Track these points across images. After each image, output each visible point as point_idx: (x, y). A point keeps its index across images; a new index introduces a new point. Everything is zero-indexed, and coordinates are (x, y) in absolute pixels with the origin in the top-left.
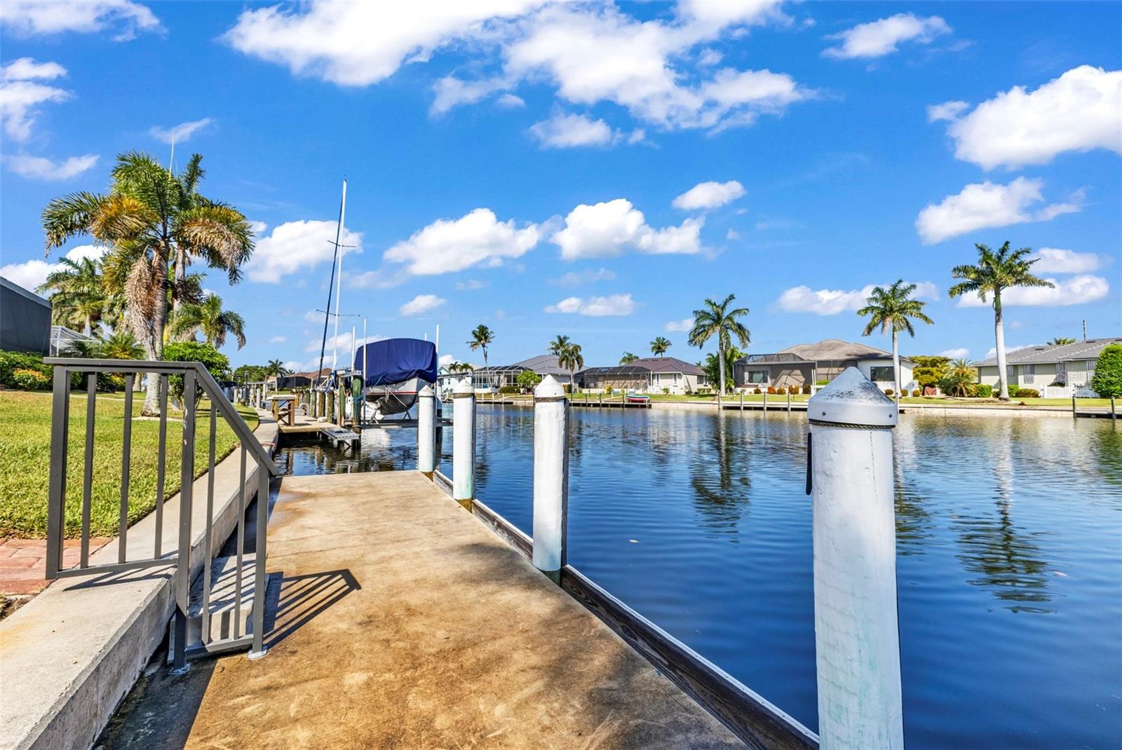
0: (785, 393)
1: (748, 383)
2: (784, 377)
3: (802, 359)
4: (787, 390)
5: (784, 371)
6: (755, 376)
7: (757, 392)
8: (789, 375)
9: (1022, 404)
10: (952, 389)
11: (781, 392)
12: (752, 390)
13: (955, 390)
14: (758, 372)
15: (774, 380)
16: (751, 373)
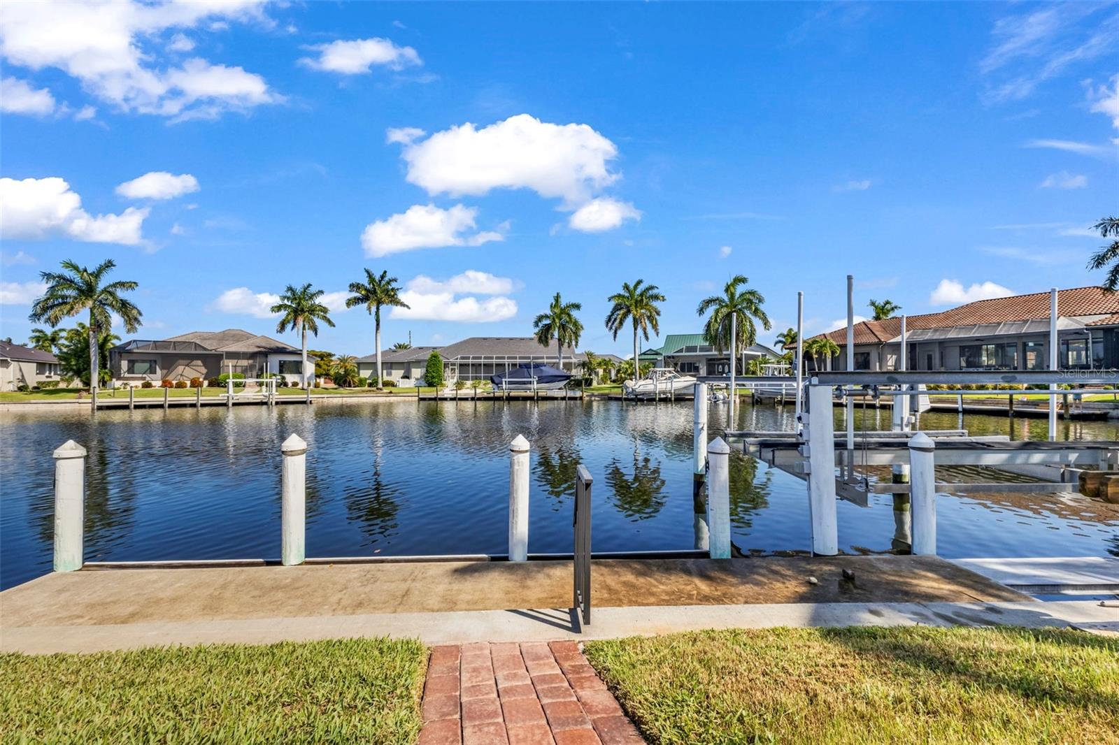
0: (186, 387)
1: (127, 375)
2: (181, 368)
3: (205, 349)
4: (188, 383)
5: (181, 361)
6: (137, 366)
7: (147, 385)
8: (187, 365)
9: (391, 392)
10: (343, 381)
11: (180, 385)
12: (139, 383)
13: (345, 381)
14: (143, 361)
15: (165, 371)
16: (132, 363)
